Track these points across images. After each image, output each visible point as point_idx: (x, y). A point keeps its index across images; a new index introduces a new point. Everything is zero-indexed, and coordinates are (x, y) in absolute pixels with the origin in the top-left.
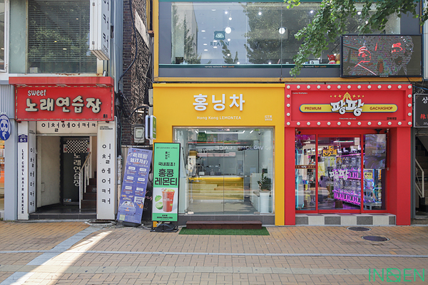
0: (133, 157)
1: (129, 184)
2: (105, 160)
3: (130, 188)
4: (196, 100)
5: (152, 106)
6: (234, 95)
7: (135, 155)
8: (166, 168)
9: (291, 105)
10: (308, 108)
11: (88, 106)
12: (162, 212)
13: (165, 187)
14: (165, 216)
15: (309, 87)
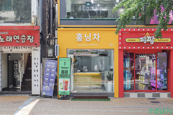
0: (48, 64)
1: (47, 77)
2: (35, 66)
3: (47, 79)
4: (78, 36)
5: (57, 39)
6: (95, 34)
7: (49, 63)
8: (64, 70)
9: (122, 39)
10: (129, 40)
11: (28, 39)
12: (63, 90)
13: (64, 79)
14: (64, 92)
15: (129, 30)
